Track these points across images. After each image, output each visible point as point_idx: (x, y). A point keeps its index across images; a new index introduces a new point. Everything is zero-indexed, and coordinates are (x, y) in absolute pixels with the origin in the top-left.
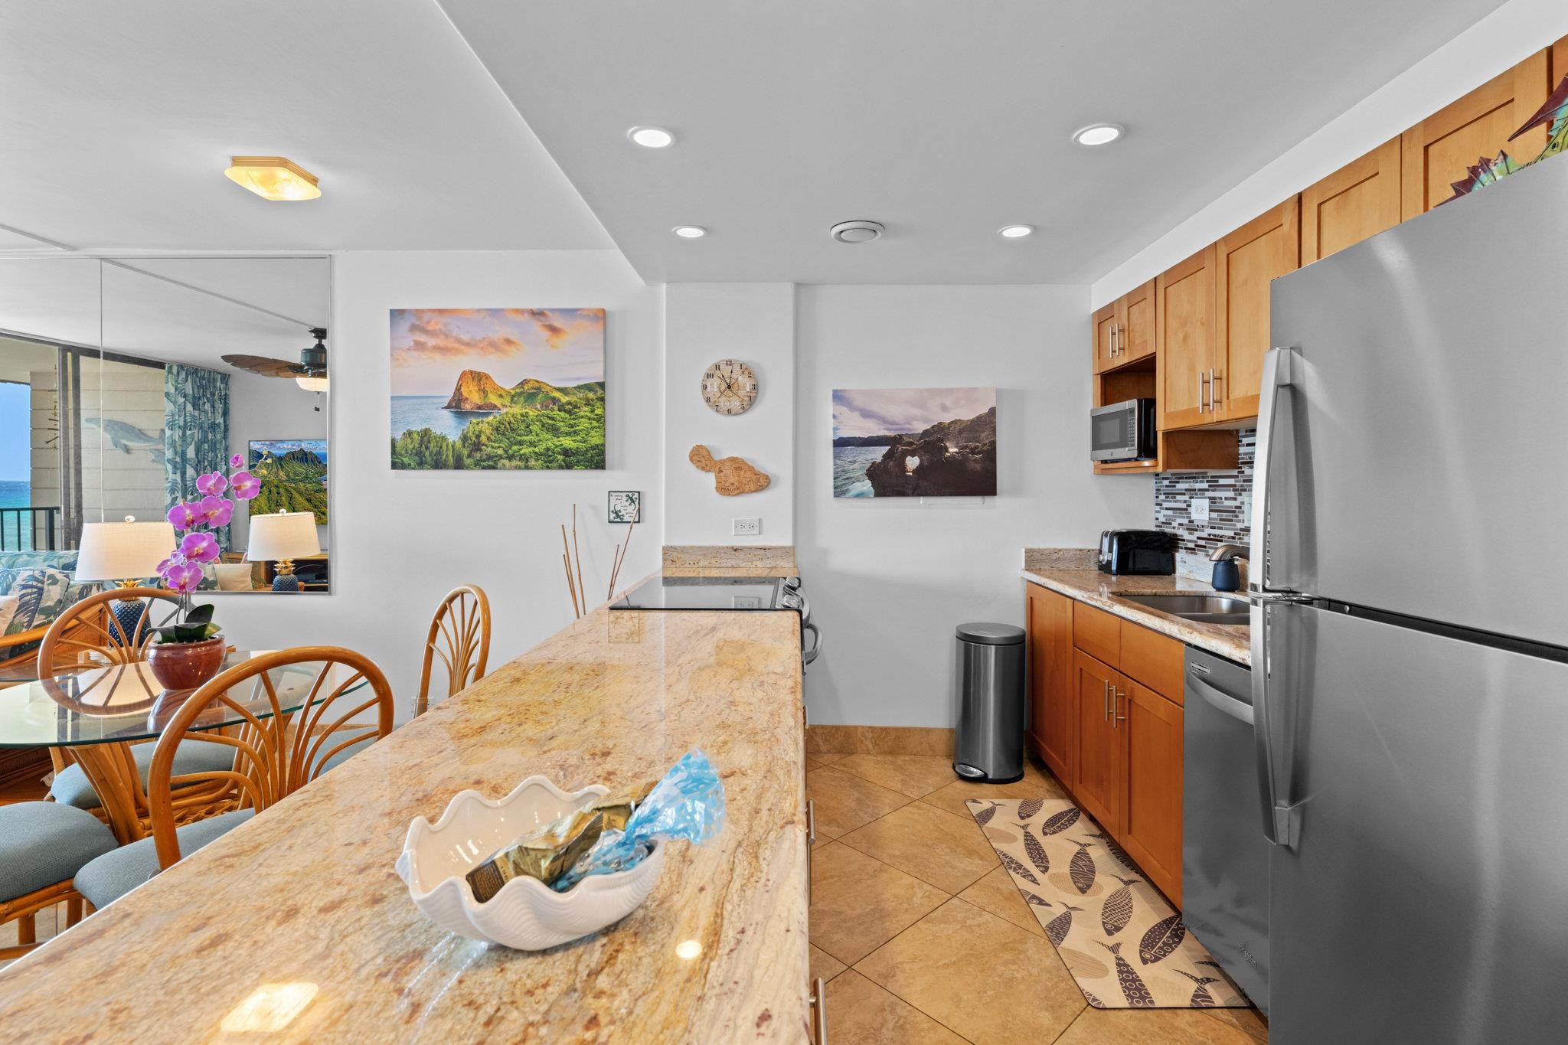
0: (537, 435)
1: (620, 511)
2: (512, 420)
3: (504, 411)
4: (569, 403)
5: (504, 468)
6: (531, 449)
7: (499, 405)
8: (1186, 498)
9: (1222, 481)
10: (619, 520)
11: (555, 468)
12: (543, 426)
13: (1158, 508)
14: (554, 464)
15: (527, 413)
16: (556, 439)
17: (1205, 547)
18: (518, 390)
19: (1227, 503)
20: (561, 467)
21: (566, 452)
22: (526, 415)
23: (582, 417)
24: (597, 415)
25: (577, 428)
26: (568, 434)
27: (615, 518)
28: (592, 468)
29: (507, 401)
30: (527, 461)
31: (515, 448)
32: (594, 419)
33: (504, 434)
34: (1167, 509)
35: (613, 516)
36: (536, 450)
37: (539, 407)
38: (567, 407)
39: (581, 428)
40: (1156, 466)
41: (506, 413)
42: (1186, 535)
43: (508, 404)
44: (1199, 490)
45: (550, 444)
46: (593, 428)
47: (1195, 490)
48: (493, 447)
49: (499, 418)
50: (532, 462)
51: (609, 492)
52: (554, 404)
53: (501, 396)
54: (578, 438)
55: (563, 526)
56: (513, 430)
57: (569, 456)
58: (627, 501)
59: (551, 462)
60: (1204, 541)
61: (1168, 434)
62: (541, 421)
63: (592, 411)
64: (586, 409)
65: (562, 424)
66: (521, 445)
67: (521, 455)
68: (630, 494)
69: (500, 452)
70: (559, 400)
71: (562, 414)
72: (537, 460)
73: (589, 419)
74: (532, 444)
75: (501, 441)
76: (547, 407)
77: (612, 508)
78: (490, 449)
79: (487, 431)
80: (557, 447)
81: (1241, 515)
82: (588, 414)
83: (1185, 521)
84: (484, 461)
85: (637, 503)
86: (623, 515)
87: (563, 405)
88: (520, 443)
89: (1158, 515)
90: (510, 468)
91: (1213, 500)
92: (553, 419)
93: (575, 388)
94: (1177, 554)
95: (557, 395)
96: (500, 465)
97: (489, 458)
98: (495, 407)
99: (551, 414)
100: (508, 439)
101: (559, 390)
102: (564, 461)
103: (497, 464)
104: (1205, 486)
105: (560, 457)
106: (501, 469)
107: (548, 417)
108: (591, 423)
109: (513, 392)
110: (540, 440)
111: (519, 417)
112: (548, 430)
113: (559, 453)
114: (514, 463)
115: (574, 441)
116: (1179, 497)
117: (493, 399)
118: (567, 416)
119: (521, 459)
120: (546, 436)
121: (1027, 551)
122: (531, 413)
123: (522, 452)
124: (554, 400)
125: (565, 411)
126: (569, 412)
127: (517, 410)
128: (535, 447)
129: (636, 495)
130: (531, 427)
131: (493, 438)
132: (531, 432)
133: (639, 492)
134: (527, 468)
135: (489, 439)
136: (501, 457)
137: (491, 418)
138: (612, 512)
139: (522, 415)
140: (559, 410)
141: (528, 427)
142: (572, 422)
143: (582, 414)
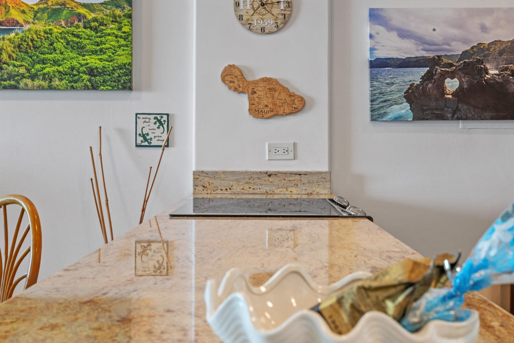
0: (62, 53)
1: (148, 134)
2: (35, 36)
3: (27, 27)
4: (95, 20)
5: (26, 88)
6: (55, 68)
7: (21, 21)
10: (146, 144)
11: (81, 89)
12: (68, 43)
14: (79, 84)
15: (50, 30)
16: (81, 58)
18: (41, 6)
20: (86, 88)
21: (91, 72)
22: (50, 32)
23: (109, 35)
24: (124, 32)
25: (104, 46)
26: (94, 52)
27: (142, 142)
28: (118, 89)
29: (30, 17)
30: (51, 80)
31: (38, 66)
32: (121, 37)
33: (26, 52)
35: (140, 139)
36: (61, 69)
37: (63, 23)
38: (93, 24)
39: (107, 46)
41: (29, 30)
43: (31, 20)
45: (75, 63)
46: (120, 47)
48: (14, 66)
49: (21, 34)
50: (56, 82)
51: (137, 114)
52: (80, 21)
53: (23, 12)
54: (105, 57)
55: (91, 148)
56: (35, 48)
57: (95, 76)
58: (155, 123)
59: (76, 82)
62: (65, 38)
63: (120, 29)
64: (112, 26)
65: (88, 41)
66: (44, 63)
67: (44, 74)
68: (159, 117)
69: (22, 70)
70: (85, 17)
71: (88, 31)
72: (61, 80)
73: (116, 37)
74: (56, 63)
75: (23, 59)
76: (72, 24)
77: (139, 131)
78: (11, 67)
79: (9, 49)
80: (82, 66)
82: (115, 31)
84: (5, 80)
85: (165, 126)
86: (151, 139)
87: (89, 22)
88: (43, 62)
90: (32, 89)
92: (78, 36)
93: (102, 4)
95: (82, 11)
96: (22, 85)
97: (11, 77)
98: (17, 23)
99: (76, 31)
100: (31, 57)
101: (84, 6)
102: (89, 80)
103: (18, 83)
105: (86, 77)
106: (23, 89)
107: (73, 34)
108: (118, 42)
109: (36, 8)
110: (64, 59)
111: (42, 34)
112: (72, 48)
113: (84, 72)
114: (37, 82)
115: (100, 60)
117: (15, 14)
118: (93, 33)
119: (44, 79)
120: (71, 54)
122: (55, 30)
123: (45, 71)
124: (80, 17)
125: (91, 28)
126: (95, 29)
127: (40, 26)
128: (59, 65)
129: (165, 117)
130: (55, 45)
131: (14, 56)
132: (55, 50)
133: (168, 115)
134: (51, 88)
135: (10, 57)
136: (23, 76)
137: (12, 35)
138: (140, 135)
139: (45, 32)
140: (85, 27)
141: (52, 44)
142: (98, 40)
143: (109, 31)
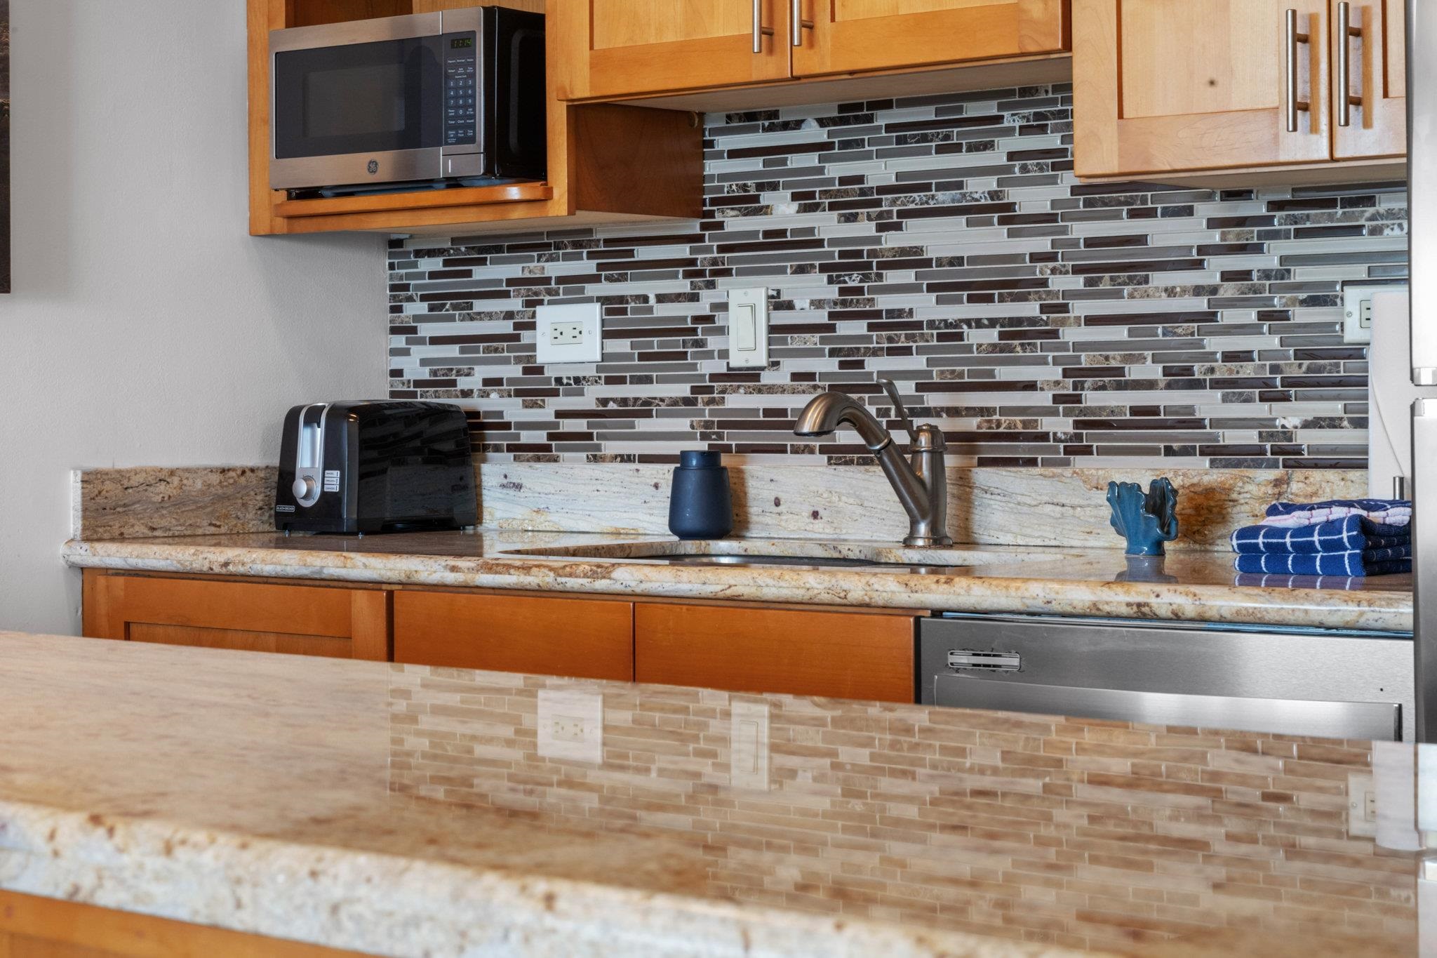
8: (515, 304)
9: (644, 253)
13: (400, 341)
17: (588, 436)
19: (662, 310)
34: (435, 341)
40: (548, 196)
42: (514, 410)
44: (561, 280)
47: (547, 281)
60: (584, 422)
61: (579, 111)
81: (713, 343)
83: (515, 371)
89: (397, 362)
91: (614, 306)
94: (485, 468)
104: (587, 266)
116: (479, 305)
121: (90, 479)
